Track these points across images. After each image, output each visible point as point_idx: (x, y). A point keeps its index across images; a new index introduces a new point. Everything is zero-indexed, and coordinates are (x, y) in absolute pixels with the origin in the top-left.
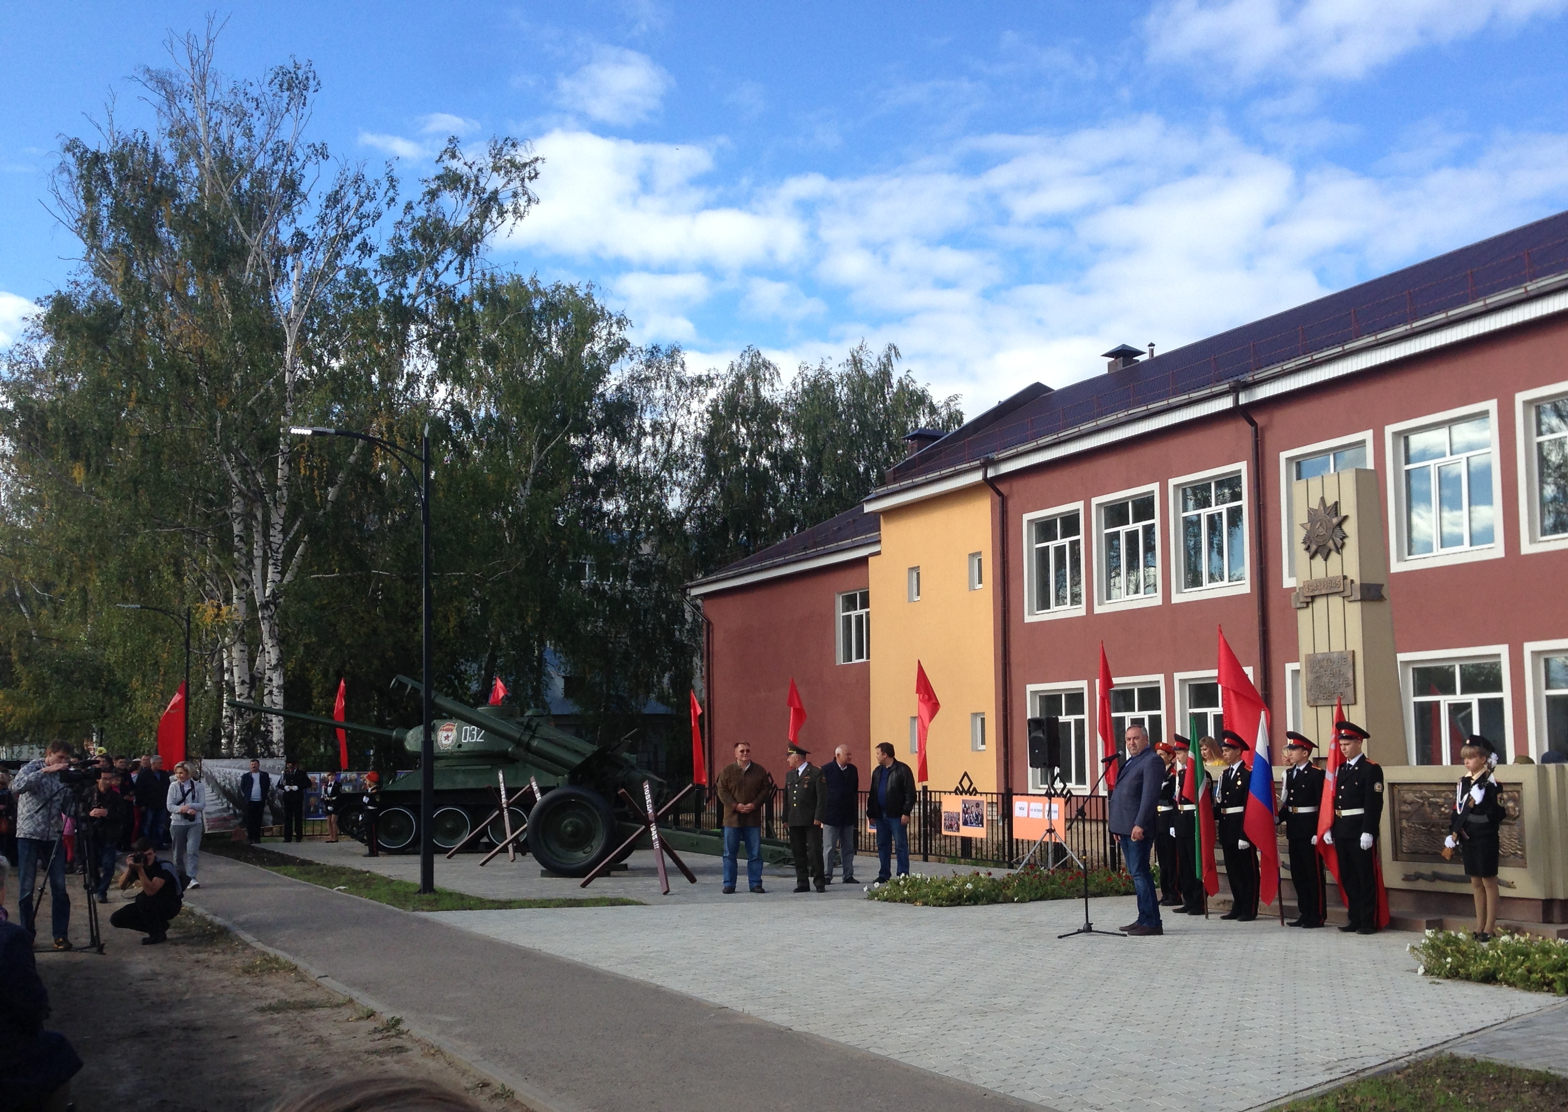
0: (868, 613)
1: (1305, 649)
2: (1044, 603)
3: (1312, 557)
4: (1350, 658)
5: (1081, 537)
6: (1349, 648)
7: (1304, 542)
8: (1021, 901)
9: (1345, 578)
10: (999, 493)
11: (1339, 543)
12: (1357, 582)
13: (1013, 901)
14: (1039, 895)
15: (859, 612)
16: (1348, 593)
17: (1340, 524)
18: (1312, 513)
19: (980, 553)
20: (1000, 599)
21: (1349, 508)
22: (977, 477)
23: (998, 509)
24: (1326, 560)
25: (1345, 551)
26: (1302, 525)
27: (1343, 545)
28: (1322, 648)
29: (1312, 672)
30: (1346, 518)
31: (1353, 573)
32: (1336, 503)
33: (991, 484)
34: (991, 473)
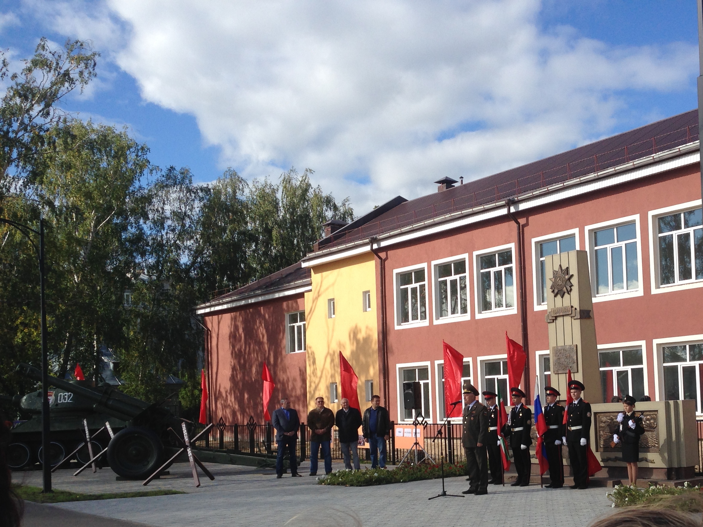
0: (304, 325)
1: (552, 344)
2: (405, 318)
3: (555, 296)
4: (575, 348)
5: (426, 282)
6: (575, 343)
7: (551, 288)
8: (404, 482)
9: (572, 307)
10: (380, 258)
11: (569, 289)
12: (578, 309)
13: (400, 482)
14: (414, 478)
15: (299, 324)
16: (573, 315)
17: (569, 279)
18: (555, 273)
19: (369, 292)
20: (381, 316)
21: (573, 271)
22: (367, 248)
23: (379, 267)
24: (562, 297)
25: (572, 293)
26: (550, 279)
27: (571, 290)
28: (561, 344)
29: (556, 356)
30: (572, 276)
31: (576, 304)
32: (567, 268)
33: (376, 252)
34: (375, 246)
